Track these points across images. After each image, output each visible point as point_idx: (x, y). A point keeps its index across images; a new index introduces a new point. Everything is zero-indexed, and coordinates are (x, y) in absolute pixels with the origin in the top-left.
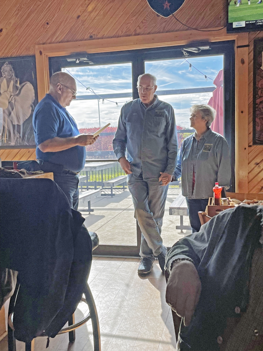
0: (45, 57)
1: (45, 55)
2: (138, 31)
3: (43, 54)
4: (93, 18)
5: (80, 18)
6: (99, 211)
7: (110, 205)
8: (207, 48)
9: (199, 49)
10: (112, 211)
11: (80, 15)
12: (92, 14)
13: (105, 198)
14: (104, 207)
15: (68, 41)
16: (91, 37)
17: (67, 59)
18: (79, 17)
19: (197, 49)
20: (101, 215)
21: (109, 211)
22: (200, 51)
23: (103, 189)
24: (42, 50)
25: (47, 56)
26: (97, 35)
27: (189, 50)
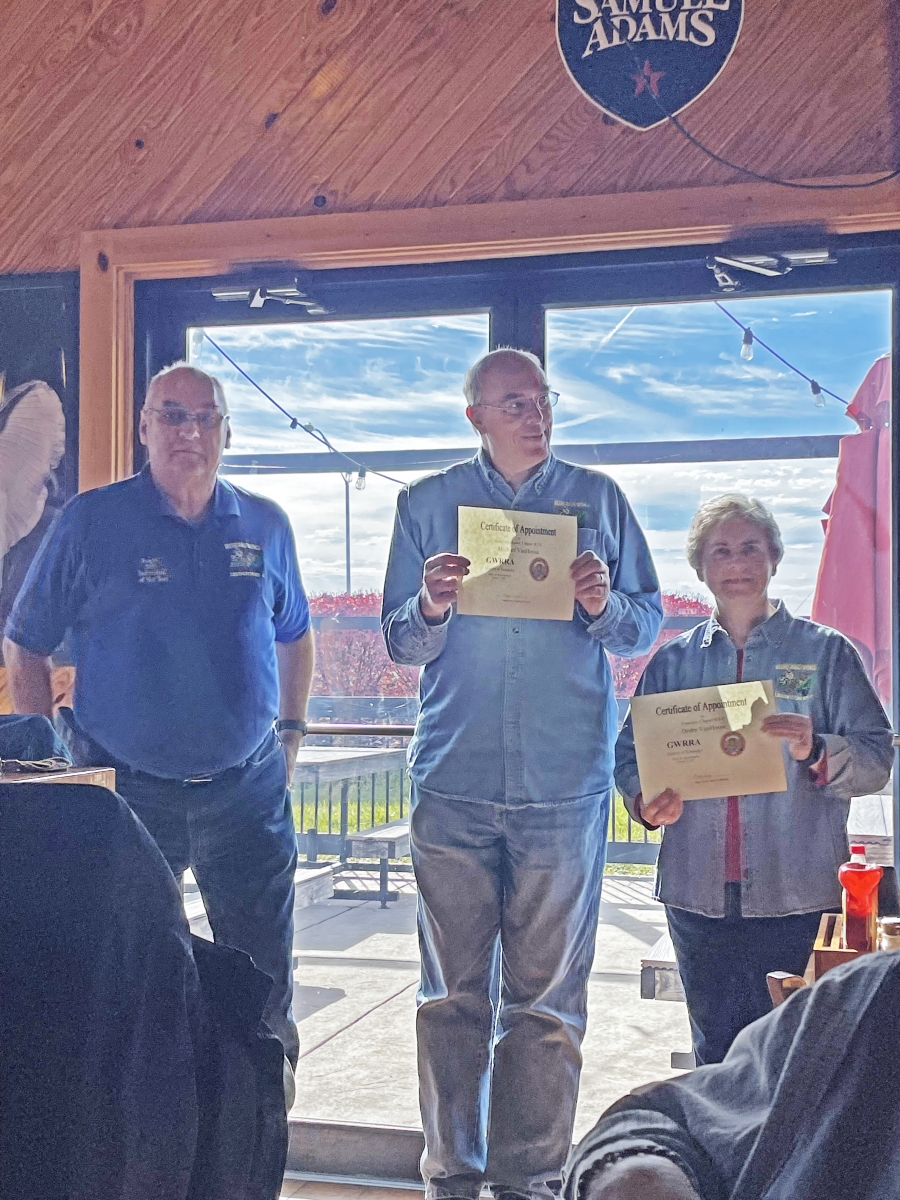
0: (122, 281)
1: (121, 273)
2: (523, 181)
3: (113, 269)
4: (331, 127)
5: (278, 123)
6: (323, 969)
7: (372, 944)
8: (820, 257)
9: (783, 264)
10: (380, 972)
11: (281, 110)
12: (329, 110)
13: (351, 908)
14: (343, 950)
15: (221, 217)
16: (320, 201)
17: (213, 290)
18: (272, 118)
19: (773, 261)
20: (329, 985)
21: (365, 971)
22: (790, 269)
23: (346, 867)
24: (109, 252)
25: (128, 276)
26: (345, 195)
27: (742, 263)
